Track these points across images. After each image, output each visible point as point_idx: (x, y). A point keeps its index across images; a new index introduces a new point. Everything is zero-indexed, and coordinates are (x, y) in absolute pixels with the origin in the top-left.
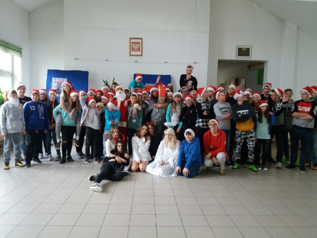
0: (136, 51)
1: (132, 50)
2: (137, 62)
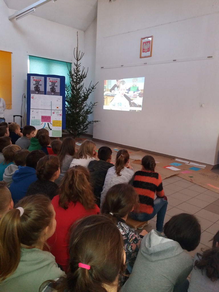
0: (146, 52)
1: (143, 52)
2: (146, 63)
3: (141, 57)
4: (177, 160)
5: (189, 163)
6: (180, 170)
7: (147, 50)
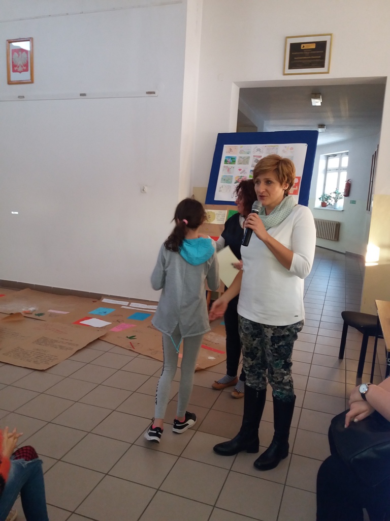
0: (20, 72)
1: (14, 71)
2: (23, 97)
3: (10, 83)
4: (105, 300)
5: (128, 306)
6: (111, 323)
7: (22, 67)
